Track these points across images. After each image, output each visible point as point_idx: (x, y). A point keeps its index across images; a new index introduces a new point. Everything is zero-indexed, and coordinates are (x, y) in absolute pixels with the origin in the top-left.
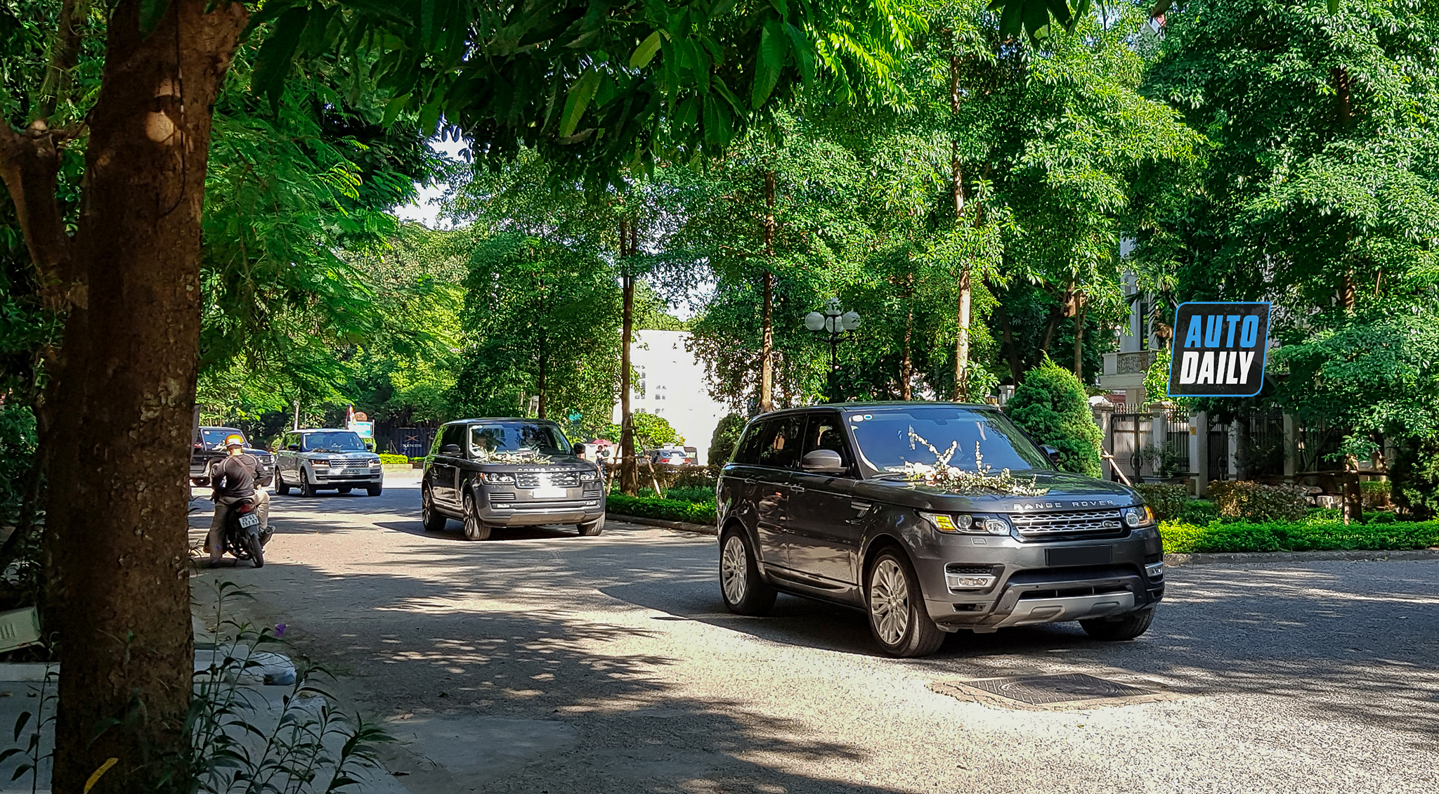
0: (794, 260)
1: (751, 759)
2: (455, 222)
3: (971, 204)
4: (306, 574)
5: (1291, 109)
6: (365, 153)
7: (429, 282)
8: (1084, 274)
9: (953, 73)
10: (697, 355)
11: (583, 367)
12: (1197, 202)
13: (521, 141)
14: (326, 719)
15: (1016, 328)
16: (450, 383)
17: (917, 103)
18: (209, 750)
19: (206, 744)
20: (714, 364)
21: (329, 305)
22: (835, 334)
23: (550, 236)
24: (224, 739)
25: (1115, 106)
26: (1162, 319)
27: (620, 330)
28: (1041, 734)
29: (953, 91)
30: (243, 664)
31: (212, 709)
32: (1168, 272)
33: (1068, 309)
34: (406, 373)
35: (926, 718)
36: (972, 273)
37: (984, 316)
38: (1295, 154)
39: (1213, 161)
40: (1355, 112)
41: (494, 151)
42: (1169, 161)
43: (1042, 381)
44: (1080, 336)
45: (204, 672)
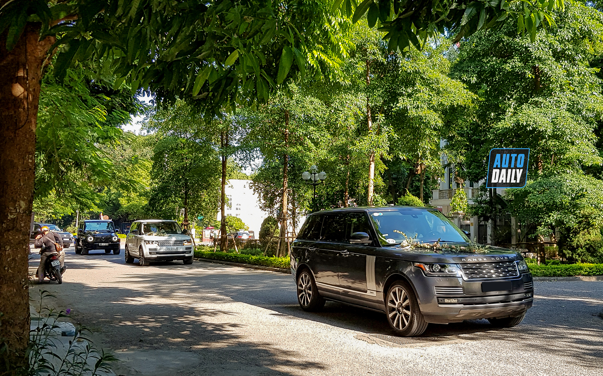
0: (298, 149)
1: (277, 369)
2: (148, 132)
3: (375, 125)
4: (80, 287)
5: (514, 83)
6: (109, 101)
7: (136, 158)
8: (424, 156)
9: (367, 67)
10: (254, 190)
11: (204, 195)
12: (474, 124)
13: (177, 97)
14: (88, 351)
15: (395, 179)
16: (145, 202)
17: (351, 81)
18: (36, 365)
19: (35, 363)
20: (262, 194)
21: (93, 168)
22: (316, 181)
23: (190, 138)
24: (43, 360)
25: (438, 82)
26: (459, 175)
27: (221, 179)
28: (405, 358)
29: (367, 75)
30: (51, 327)
31: (38, 347)
32: (462, 155)
33: (417, 171)
34: (126, 198)
35: (354, 351)
36: (375, 155)
37: (380, 173)
38: (516, 103)
39: (480, 106)
40: (543, 85)
41: (165, 101)
42: (461, 106)
43: (406, 202)
44: (422, 183)
45: (34, 331)
